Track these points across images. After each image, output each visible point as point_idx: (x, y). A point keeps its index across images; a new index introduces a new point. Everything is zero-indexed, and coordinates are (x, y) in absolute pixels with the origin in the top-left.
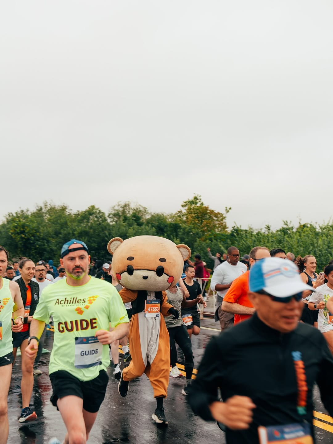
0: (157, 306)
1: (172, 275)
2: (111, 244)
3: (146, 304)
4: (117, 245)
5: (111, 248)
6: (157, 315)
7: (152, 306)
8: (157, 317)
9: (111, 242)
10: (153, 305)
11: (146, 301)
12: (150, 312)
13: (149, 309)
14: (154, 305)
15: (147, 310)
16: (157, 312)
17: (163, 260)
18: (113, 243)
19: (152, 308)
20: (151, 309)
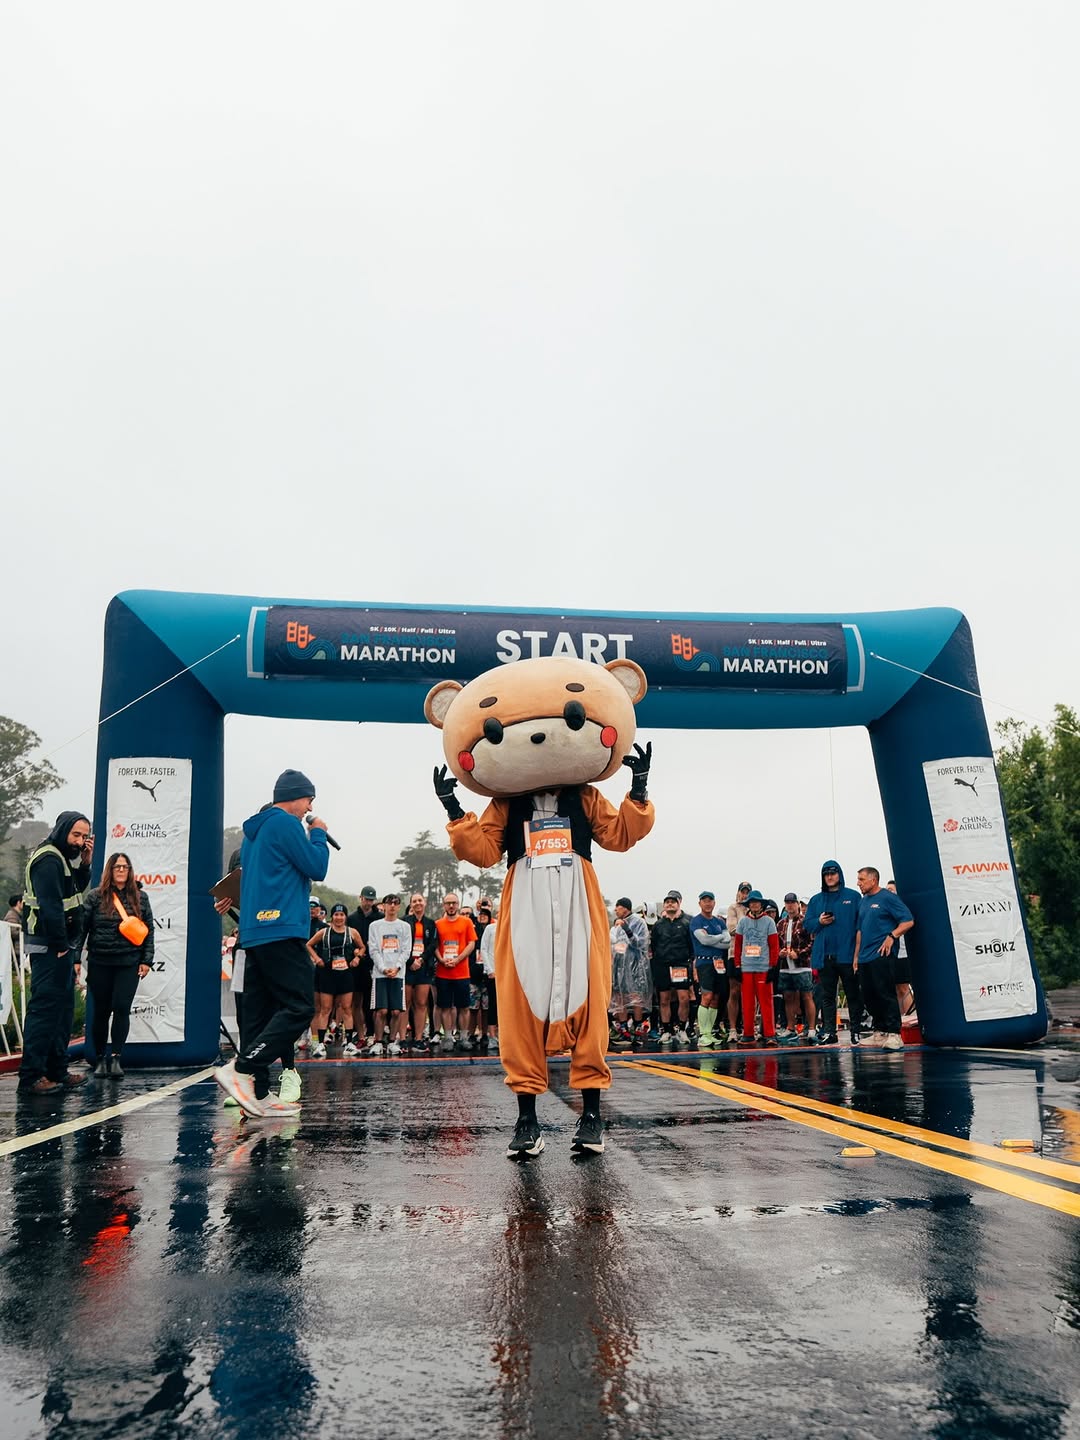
0: (563, 836)
1: (610, 721)
2: (433, 703)
3: (531, 831)
4: (447, 700)
5: (434, 713)
6: (562, 860)
7: (547, 837)
8: (563, 864)
9: (433, 696)
10: (548, 832)
11: (526, 825)
12: (540, 852)
13: (538, 847)
14: (552, 831)
15: (533, 849)
16: (562, 850)
17: (575, 688)
18: (437, 698)
19: (545, 841)
20: (541, 844)
